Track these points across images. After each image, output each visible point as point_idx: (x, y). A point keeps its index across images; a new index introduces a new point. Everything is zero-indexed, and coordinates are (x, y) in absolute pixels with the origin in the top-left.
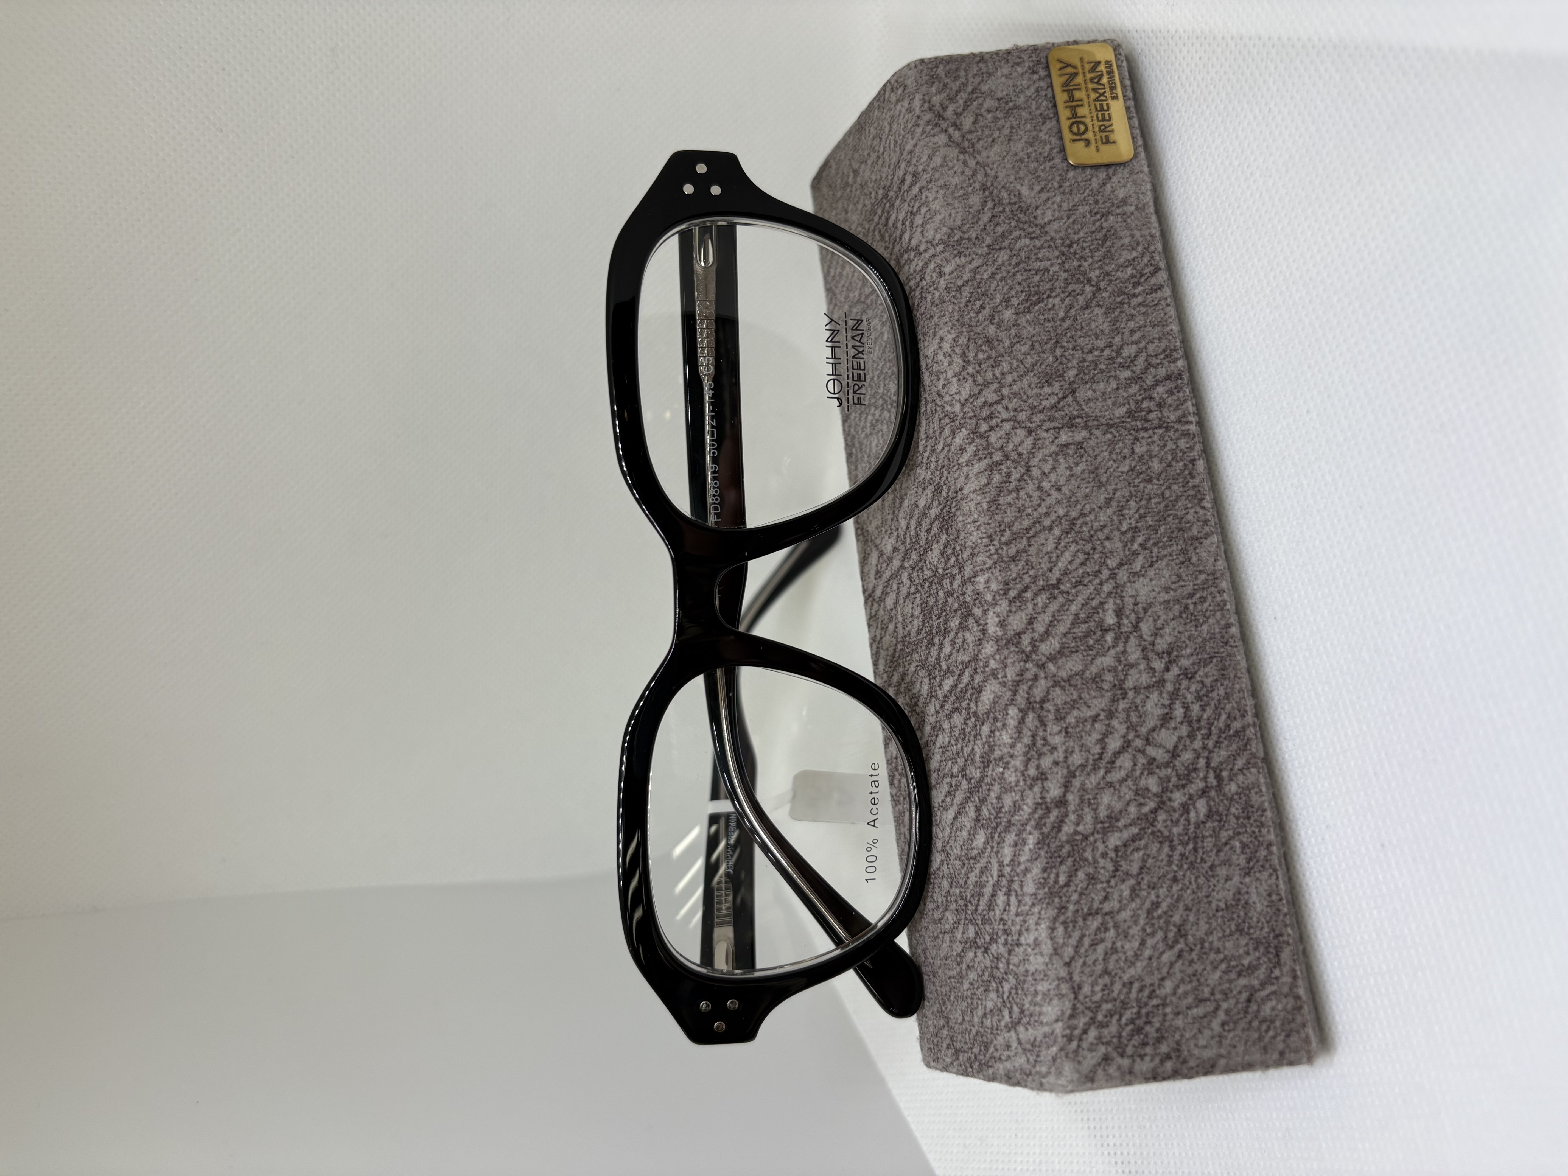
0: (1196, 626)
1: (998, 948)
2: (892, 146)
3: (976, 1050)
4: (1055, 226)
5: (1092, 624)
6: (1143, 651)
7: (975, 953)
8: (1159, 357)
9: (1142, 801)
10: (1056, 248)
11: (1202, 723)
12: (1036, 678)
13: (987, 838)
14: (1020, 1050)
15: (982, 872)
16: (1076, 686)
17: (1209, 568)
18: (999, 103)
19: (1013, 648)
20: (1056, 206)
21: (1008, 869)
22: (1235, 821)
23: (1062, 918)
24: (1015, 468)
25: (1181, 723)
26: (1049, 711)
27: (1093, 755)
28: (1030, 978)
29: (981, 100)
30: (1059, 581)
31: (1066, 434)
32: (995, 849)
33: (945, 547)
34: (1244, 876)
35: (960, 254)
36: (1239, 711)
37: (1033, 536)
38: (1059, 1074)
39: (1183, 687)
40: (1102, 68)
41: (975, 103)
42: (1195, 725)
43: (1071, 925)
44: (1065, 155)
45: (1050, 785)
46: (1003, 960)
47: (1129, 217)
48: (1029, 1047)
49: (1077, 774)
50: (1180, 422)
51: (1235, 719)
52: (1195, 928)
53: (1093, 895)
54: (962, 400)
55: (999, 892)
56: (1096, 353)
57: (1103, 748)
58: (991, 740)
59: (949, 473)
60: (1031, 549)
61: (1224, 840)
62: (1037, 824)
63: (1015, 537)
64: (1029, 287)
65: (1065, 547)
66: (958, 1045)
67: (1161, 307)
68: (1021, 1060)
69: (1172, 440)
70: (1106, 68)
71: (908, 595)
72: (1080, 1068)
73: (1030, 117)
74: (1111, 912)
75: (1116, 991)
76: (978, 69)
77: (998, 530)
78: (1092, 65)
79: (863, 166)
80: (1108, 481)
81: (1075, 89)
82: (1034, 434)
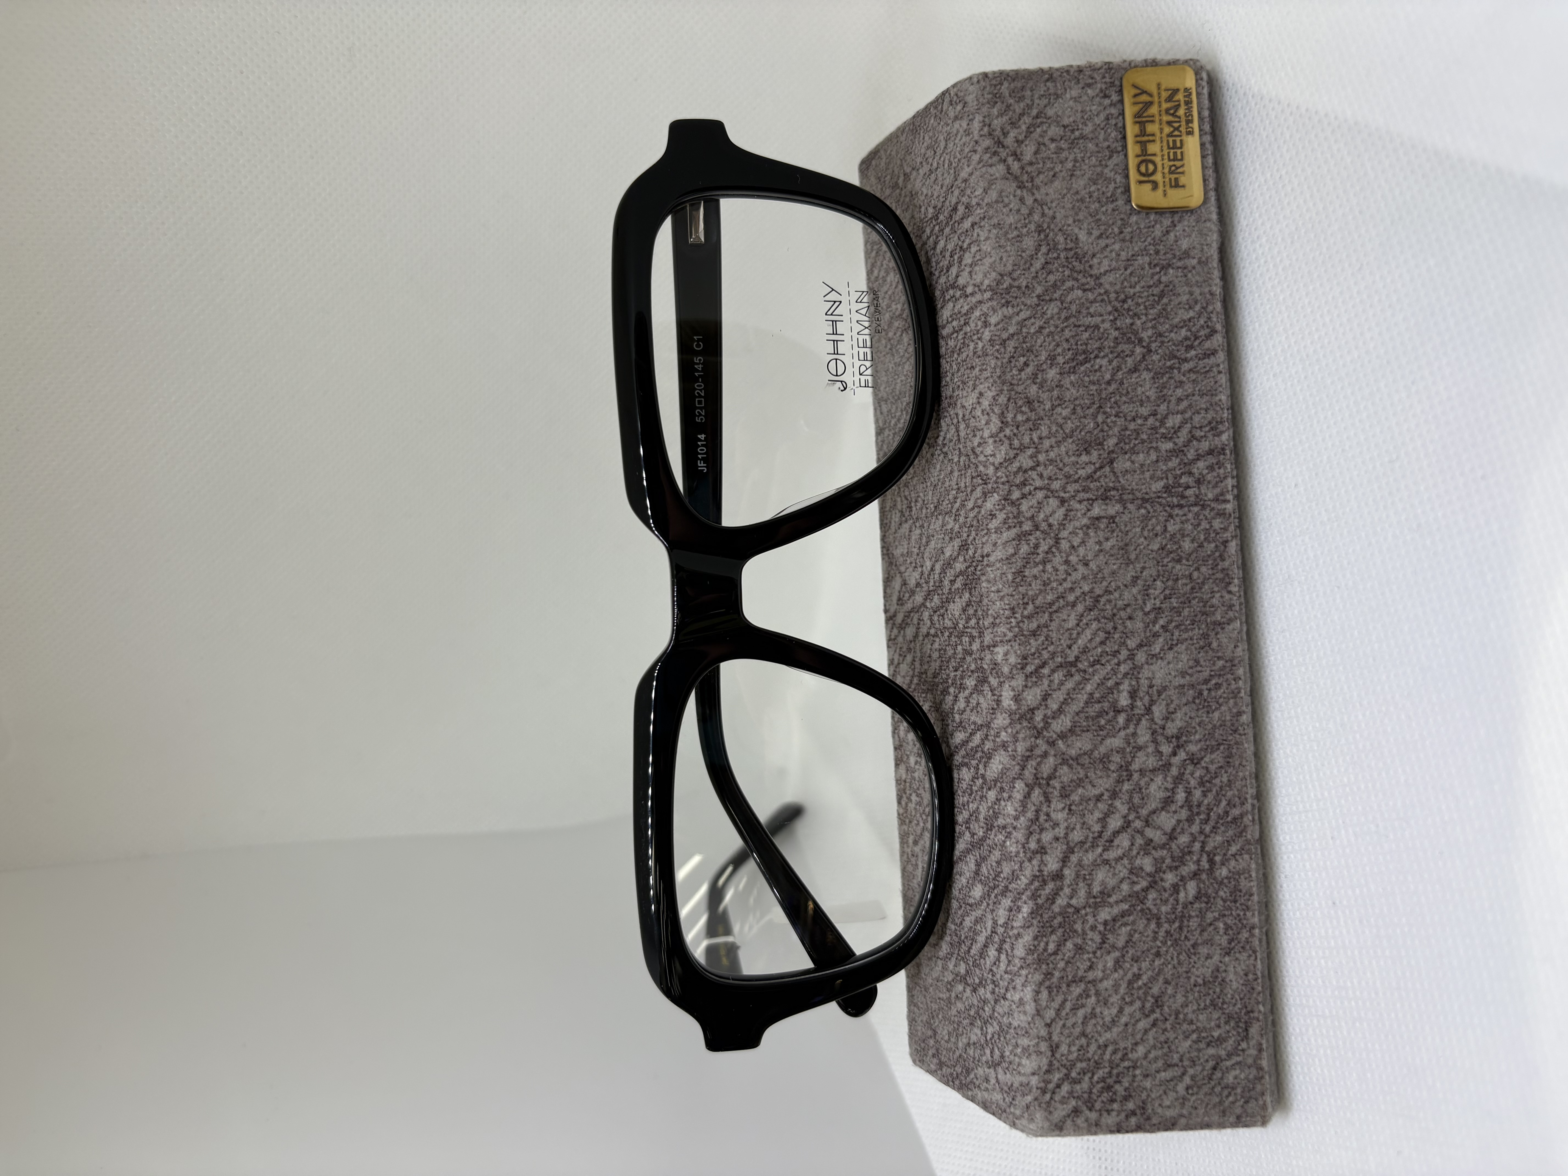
0: (1208, 712)
1: (985, 992)
2: (946, 166)
3: (958, 1070)
4: (1110, 278)
5: (1106, 704)
6: (1153, 734)
8: (1203, 429)
9: (1135, 879)
10: (1110, 302)
11: (1202, 809)
12: (1045, 755)
13: (985, 894)
14: (997, 1087)
15: (977, 921)
16: (1083, 765)
17: (1228, 654)
18: (1064, 132)
19: (1025, 724)
20: (1114, 254)
21: (1002, 929)
22: (1221, 903)
23: (1047, 983)
24: (1044, 540)
25: (1182, 807)
26: (1054, 788)
27: (1093, 833)
28: (1012, 1031)
29: (1045, 127)
30: (1077, 658)
31: (1100, 507)
32: (991, 907)
33: (967, 605)
34: (1224, 956)
35: (1008, 302)
36: (1240, 798)
37: (1056, 612)
38: (1031, 1119)
39: (1188, 772)
40: (1180, 96)
41: (1038, 130)
42: (1195, 810)
43: (1055, 990)
44: (1129, 196)
45: (1049, 859)
46: (990, 1005)
47: (1190, 271)
48: (1006, 1088)
49: (1076, 850)
50: (1217, 500)
52: (1171, 1000)
53: (1078, 964)
54: (996, 463)
55: (991, 946)
56: (1139, 421)
57: (1103, 827)
58: (996, 807)
59: (977, 535)
60: (1053, 624)
61: (1209, 921)
62: (1033, 894)
63: (1038, 611)
64: (1076, 344)
65: (1087, 624)
66: (943, 1058)
67: (1212, 375)
68: (997, 1097)
69: (1206, 519)
70: (1185, 96)
71: (928, 634)
72: (1051, 1118)
73: (1097, 149)
74: (1094, 981)
75: (1091, 1052)
76: (1045, 88)
77: (1021, 602)
78: (1170, 92)
79: (914, 173)
80: (1136, 558)
81: (1147, 121)
82: (1066, 504)
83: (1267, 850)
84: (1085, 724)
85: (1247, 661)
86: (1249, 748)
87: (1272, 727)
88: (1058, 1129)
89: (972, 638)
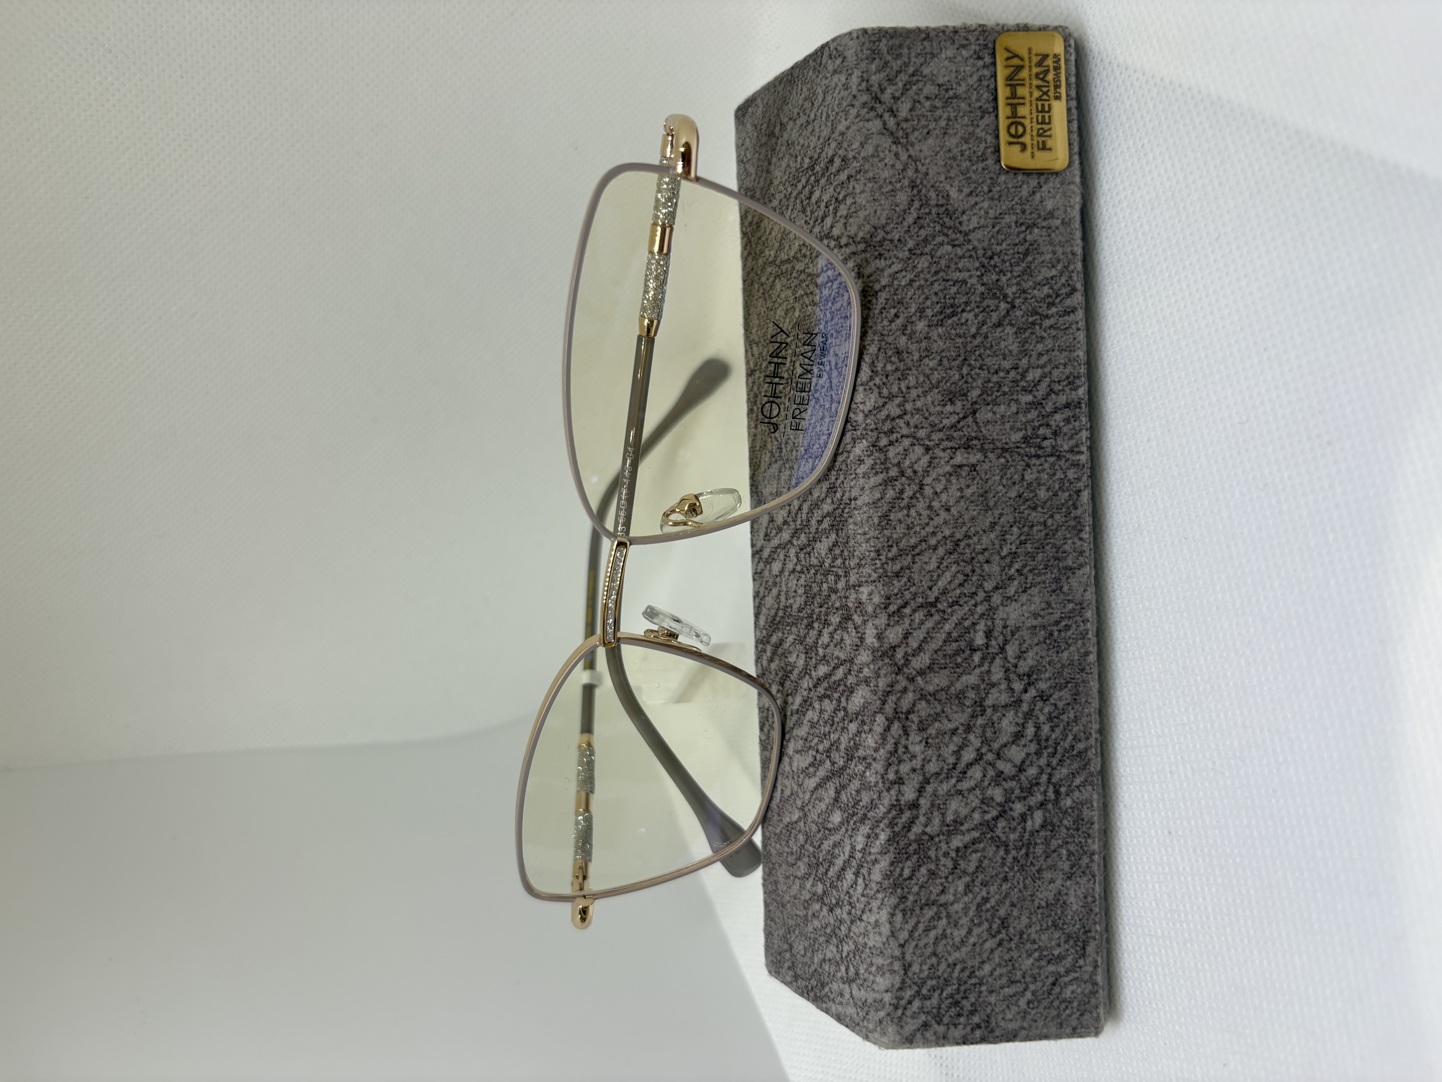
0: (1058, 652)
1: (841, 913)
2: (824, 118)
3: (813, 983)
4: (979, 234)
5: (963, 644)
6: (1006, 672)
7: (821, 907)
8: (1061, 383)
9: (986, 809)
10: (978, 258)
11: (1050, 743)
12: (905, 690)
13: (843, 820)
14: (852, 1002)
15: (835, 846)
16: (940, 701)
17: (1078, 598)
18: (939, 90)
19: (887, 661)
20: (982, 212)
21: (859, 855)
22: (1065, 831)
23: (902, 906)
24: (909, 485)
25: (1031, 741)
26: (913, 722)
27: (948, 765)
28: (867, 950)
29: (920, 85)
30: (937, 599)
31: (962, 455)
32: (849, 833)
33: (834, 546)
34: (1066, 880)
36: (1085, 733)
37: (918, 554)
38: (884, 1032)
39: (1037, 708)
40: (1050, 62)
41: (914, 88)
42: (1043, 744)
44: (999, 156)
45: (906, 789)
46: (845, 925)
47: (1054, 231)
49: (931, 781)
50: (1072, 451)
51: (1080, 741)
52: (1016, 922)
53: (931, 888)
54: (866, 411)
55: (849, 869)
56: (1002, 374)
57: (958, 759)
58: (857, 739)
59: (845, 479)
60: (915, 566)
61: (1053, 848)
62: (890, 823)
63: (901, 553)
64: (945, 298)
65: (947, 567)
66: (798, 971)
67: (1071, 331)
68: (851, 1010)
69: (1061, 469)
70: (1054, 62)
71: (794, 571)
72: (902, 1031)
73: (968, 109)
74: (946, 904)
75: (941, 971)
76: (922, 47)
77: (886, 545)
78: (1040, 57)
79: (791, 123)
80: (995, 505)
81: (1018, 85)
82: (931, 452)
83: (1108, 780)
84: (943, 661)
85: (1094, 603)
86: (1094, 685)
87: (1116, 666)
88: (909, 1042)
89: (838, 577)
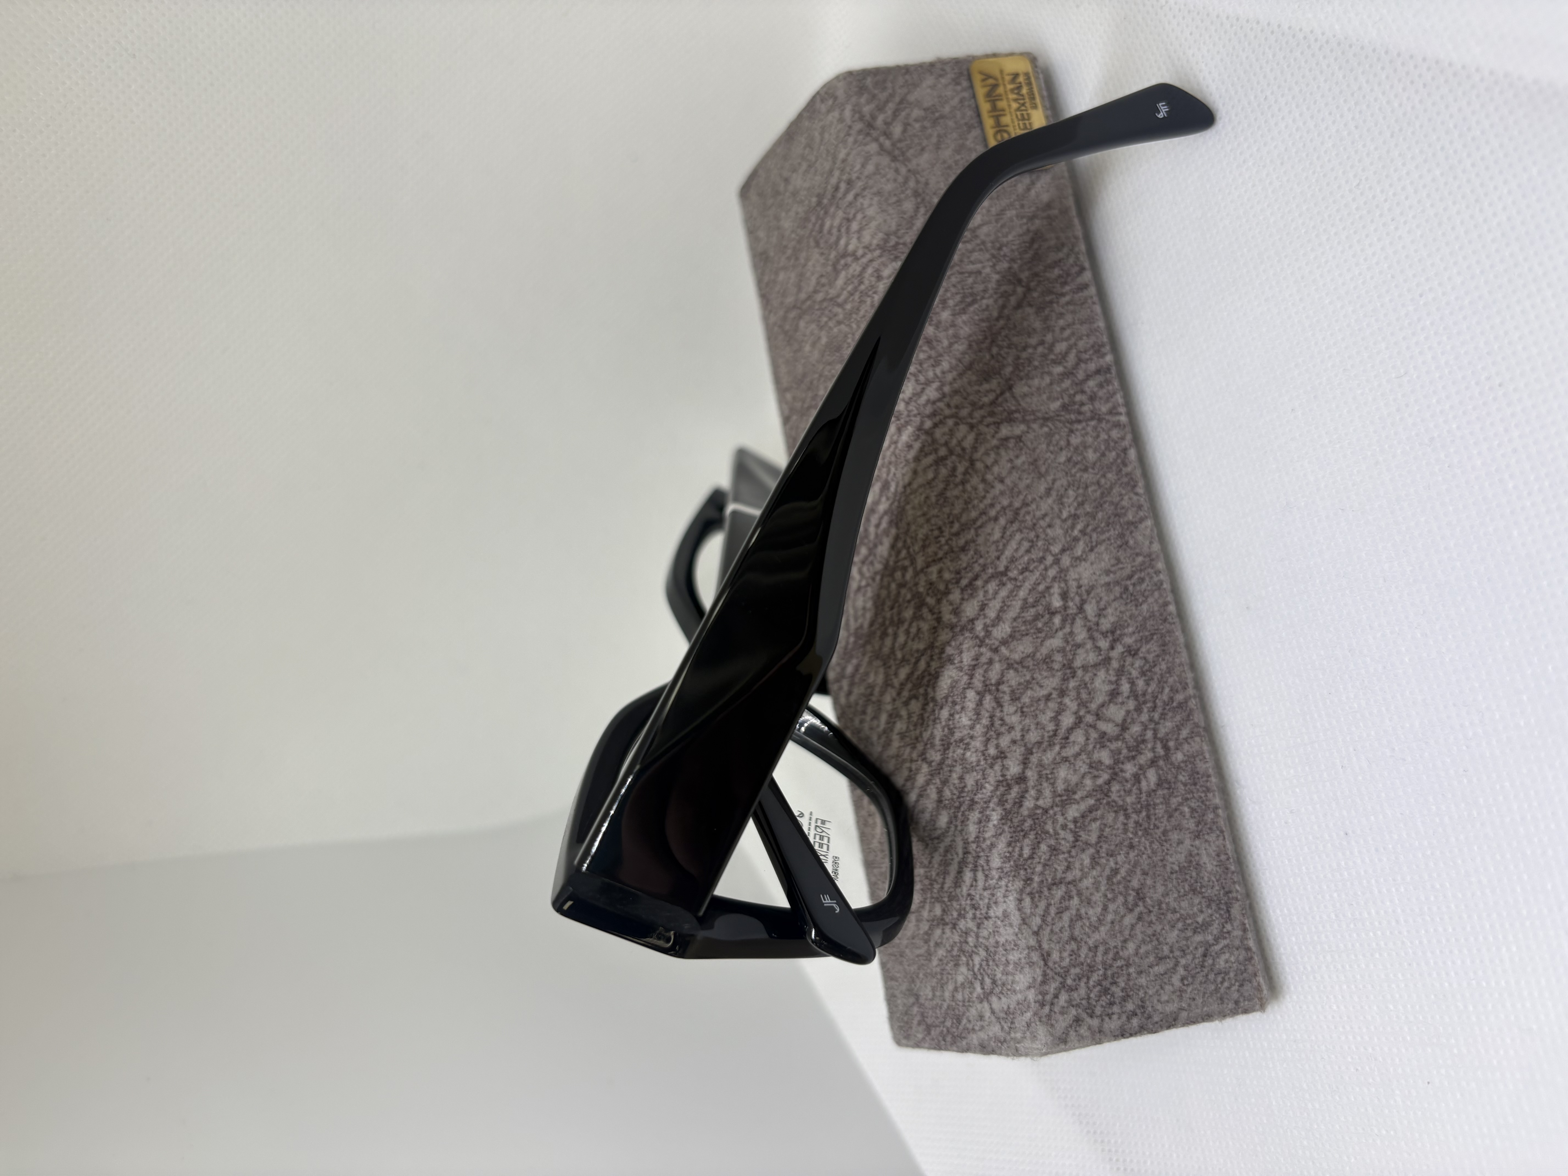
0: (1136, 606)
1: (966, 923)
2: (824, 155)
3: (948, 1023)
4: (985, 229)
5: (1040, 608)
6: (1088, 631)
7: (943, 929)
8: (1088, 353)
9: (1096, 773)
10: (987, 250)
11: (1148, 697)
12: (991, 662)
13: (950, 818)
14: (993, 1019)
15: (947, 851)
16: (1028, 667)
17: (1146, 550)
18: (926, 113)
19: (967, 634)
21: (974, 846)
22: (1182, 787)
23: (1028, 890)
24: (960, 462)
25: (1128, 697)
26: (1004, 692)
27: (1048, 732)
28: (1000, 949)
29: (907, 110)
30: (1007, 569)
31: (1006, 428)
32: (959, 828)
33: (895, 540)
34: (1194, 839)
36: (1181, 683)
37: (980, 527)
38: (1034, 1038)
39: (1127, 663)
40: (1021, 79)
41: (903, 114)
42: (1141, 699)
43: (1037, 895)
45: (1010, 763)
46: (973, 934)
47: (1054, 220)
49: (1034, 750)
50: (1111, 413)
52: (1151, 891)
53: (1056, 866)
54: (907, 400)
55: (965, 869)
56: (1030, 350)
57: (1057, 725)
58: (951, 723)
59: (896, 469)
60: (979, 538)
61: (1173, 806)
62: (1000, 800)
63: (964, 528)
64: (963, 289)
65: (1011, 535)
66: (929, 1021)
67: (1087, 305)
68: (994, 1031)
69: (1103, 430)
70: (1025, 79)
72: (1053, 1031)
73: (956, 126)
74: (1074, 881)
75: (1083, 956)
76: (904, 81)
77: (947, 521)
78: (1012, 76)
79: (794, 175)
80: (1047, 471)
81: (997, 100)
82: (975, 429)
84: (1023, 628)
85: (1162, 559)
86: (1179, 636)
88: (1062, 1042)
